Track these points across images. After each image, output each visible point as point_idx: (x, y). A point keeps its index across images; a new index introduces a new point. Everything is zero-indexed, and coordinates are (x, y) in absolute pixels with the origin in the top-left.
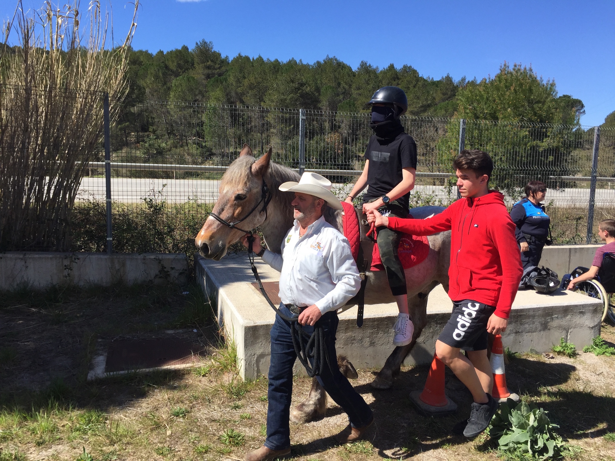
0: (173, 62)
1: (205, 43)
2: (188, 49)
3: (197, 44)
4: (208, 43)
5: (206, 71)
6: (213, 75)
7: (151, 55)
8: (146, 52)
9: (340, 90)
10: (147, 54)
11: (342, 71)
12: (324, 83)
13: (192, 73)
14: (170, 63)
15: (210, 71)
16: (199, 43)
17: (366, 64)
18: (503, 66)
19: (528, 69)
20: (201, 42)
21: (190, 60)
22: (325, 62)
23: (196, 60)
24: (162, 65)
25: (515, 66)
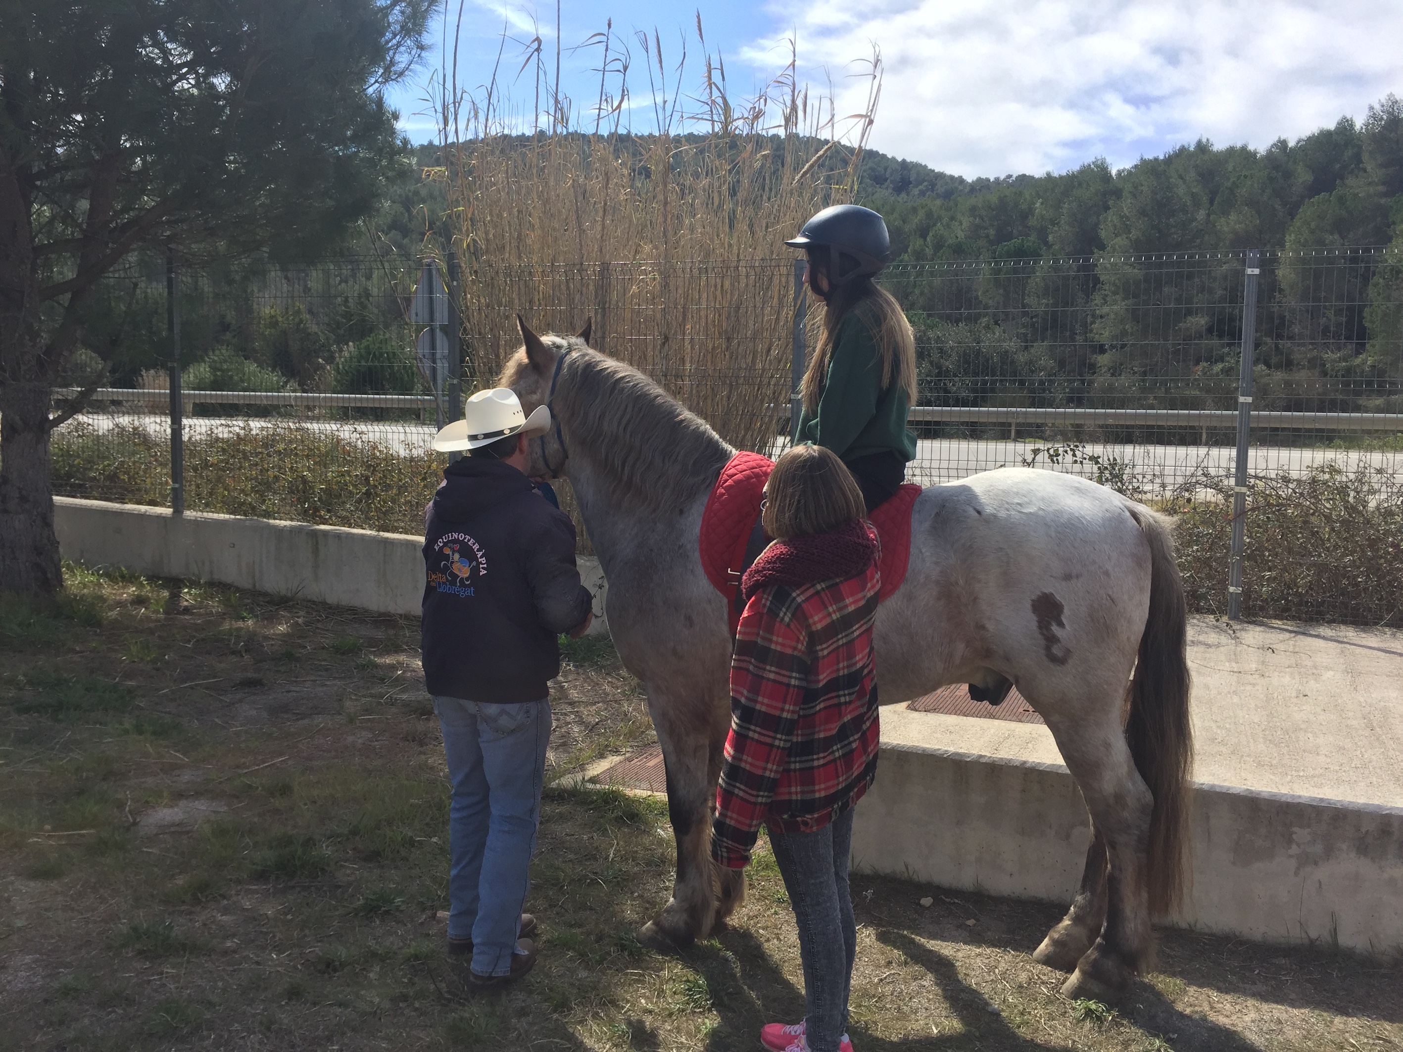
3: (1371, 108)
7: (1254, 155)
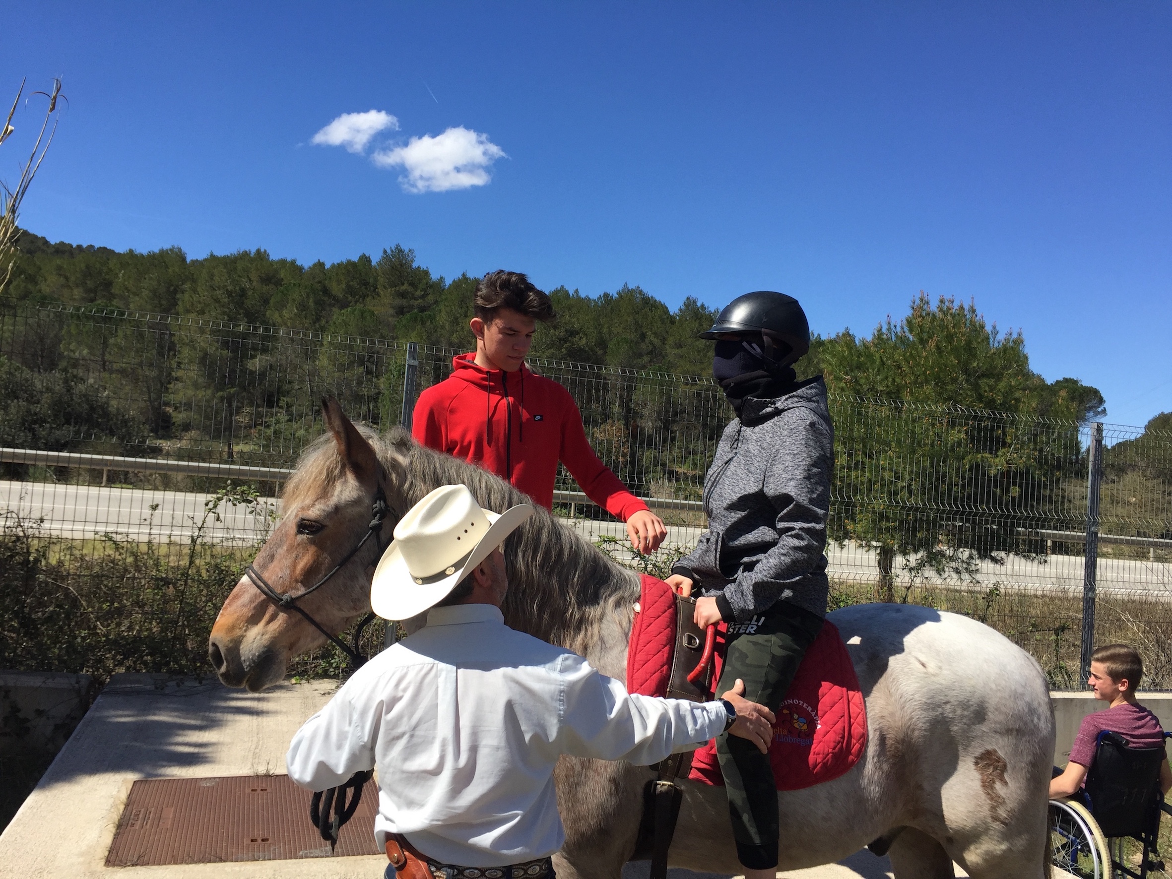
0: (339, 282)
1: (401, 251)
2: (370, 261)
3: (385, 252)
4: (407, 251)
5: (398, 302)
6: (411, 307)
7: (301, 268)
8: (293, 262)
9: (643, 346)
10: (293, 267)
11: (650, 313)
12: (615, 332)
13: (371, 304)
14: (334, 284)
15: (404, 302)
16: (389, 251)
17: (695, 302)
18: (918, 302)
19: (966, 307)
20: (393, 248)
21: (371, 280)
22: (621, 296)
23: (381, 280)
24: (319, 287)
25: (942, 301)
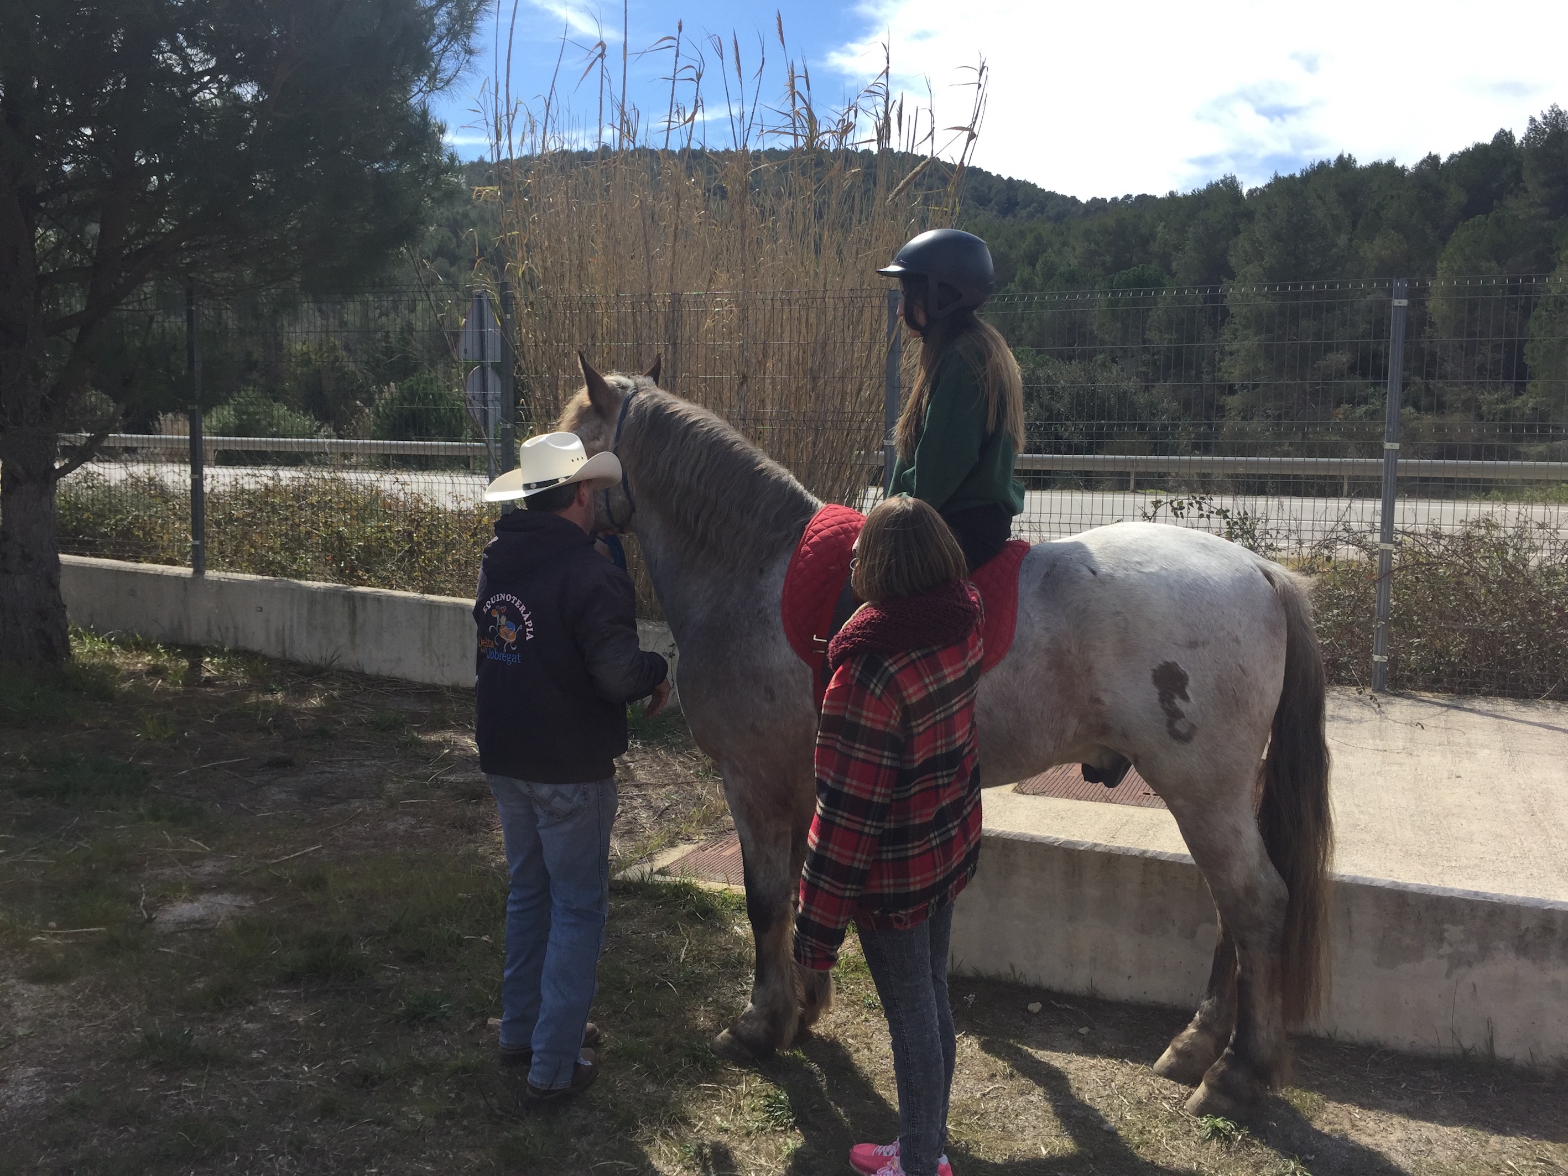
1: (1560, 114)
2: (1511, 139)
3: (1533, 120)
7: (1401, 171)
14: (1453, 185)
16: (1539, 119)
20: (1546, 113)
